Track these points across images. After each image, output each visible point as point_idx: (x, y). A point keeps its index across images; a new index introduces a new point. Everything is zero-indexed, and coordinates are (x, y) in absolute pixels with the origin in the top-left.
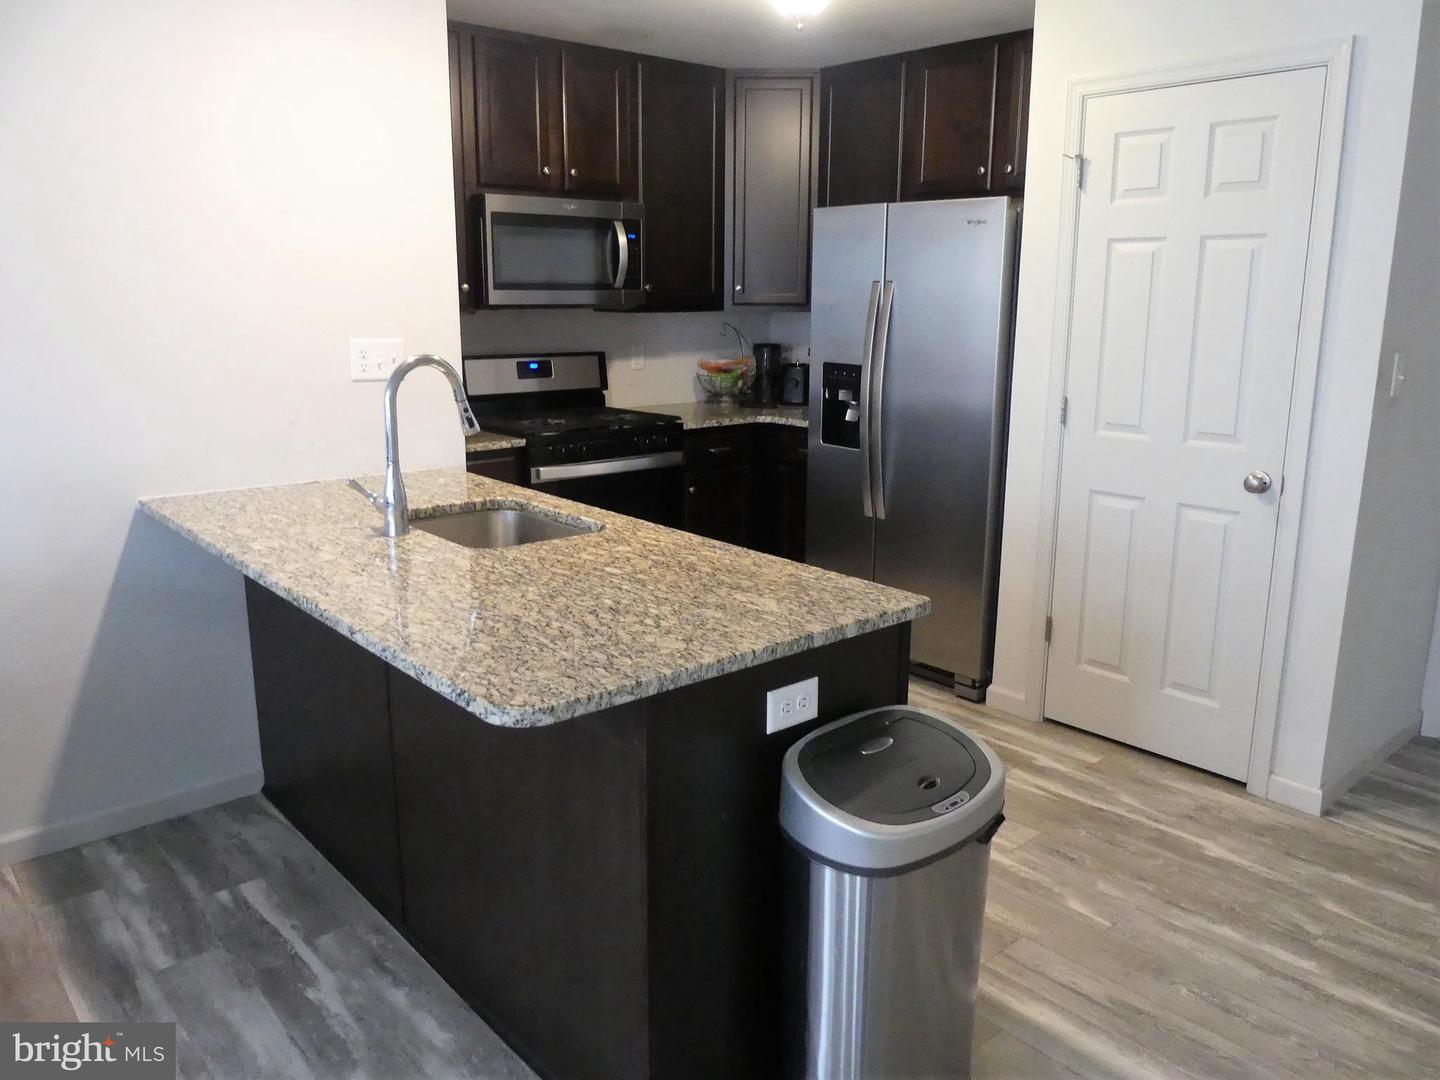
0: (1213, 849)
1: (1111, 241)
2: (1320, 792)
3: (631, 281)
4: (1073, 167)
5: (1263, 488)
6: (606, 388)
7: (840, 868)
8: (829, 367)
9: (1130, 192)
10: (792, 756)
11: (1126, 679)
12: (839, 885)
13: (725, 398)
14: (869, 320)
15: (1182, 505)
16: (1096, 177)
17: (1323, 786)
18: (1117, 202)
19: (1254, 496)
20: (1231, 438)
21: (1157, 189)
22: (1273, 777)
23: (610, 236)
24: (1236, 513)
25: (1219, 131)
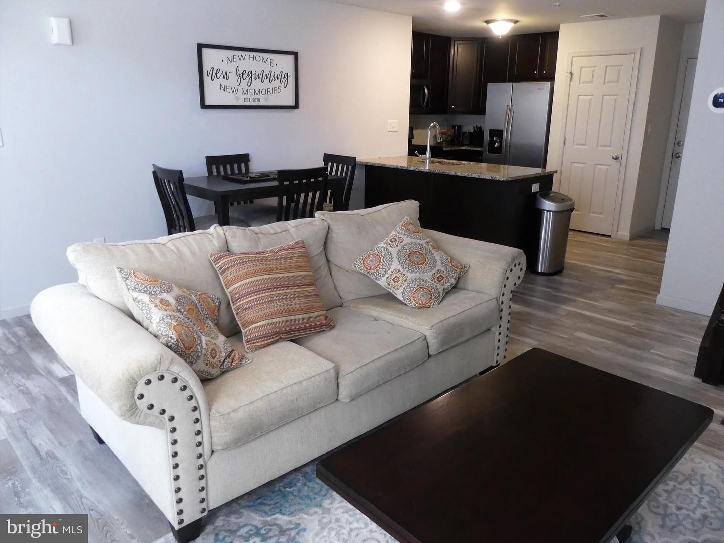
0: (604, 245)
1: (579, 95)
2: (629, 234)
3: (427, 105)
4: (569, 76)
5: (617, 159)
6: (413, 138)
7: (547, 211)
8: (491, 131)
9: (584, 83)
10: (538, 195)
11: (579, 213)
12: (547, 214)
13: (444, 143)
14: (506, 117)
15: (596, 165)
16: (575, 78)
17: (630, 233)
18: (581, 85)
19: (614, 160)
20: (610, 146)
21: (592, 82)
22: (618, 233)
23: (422, 91)
24: (610, 166)
25: (608, 68)
